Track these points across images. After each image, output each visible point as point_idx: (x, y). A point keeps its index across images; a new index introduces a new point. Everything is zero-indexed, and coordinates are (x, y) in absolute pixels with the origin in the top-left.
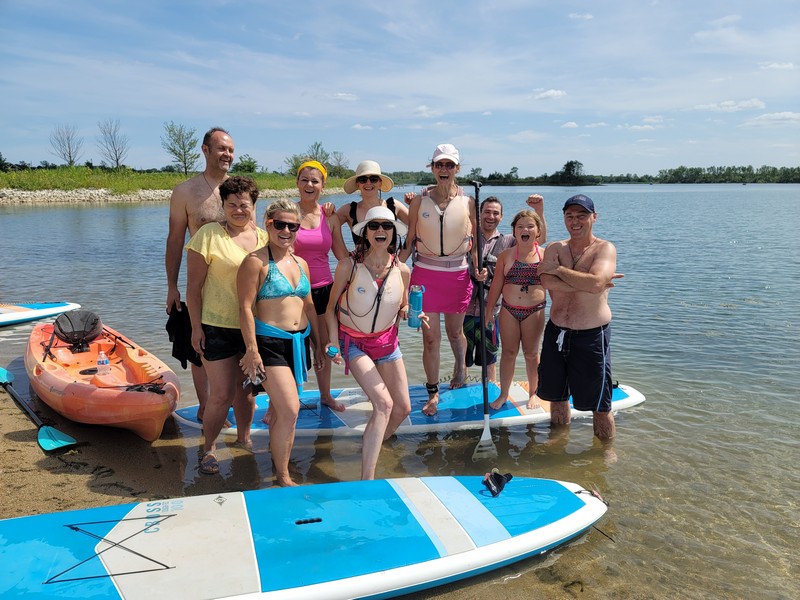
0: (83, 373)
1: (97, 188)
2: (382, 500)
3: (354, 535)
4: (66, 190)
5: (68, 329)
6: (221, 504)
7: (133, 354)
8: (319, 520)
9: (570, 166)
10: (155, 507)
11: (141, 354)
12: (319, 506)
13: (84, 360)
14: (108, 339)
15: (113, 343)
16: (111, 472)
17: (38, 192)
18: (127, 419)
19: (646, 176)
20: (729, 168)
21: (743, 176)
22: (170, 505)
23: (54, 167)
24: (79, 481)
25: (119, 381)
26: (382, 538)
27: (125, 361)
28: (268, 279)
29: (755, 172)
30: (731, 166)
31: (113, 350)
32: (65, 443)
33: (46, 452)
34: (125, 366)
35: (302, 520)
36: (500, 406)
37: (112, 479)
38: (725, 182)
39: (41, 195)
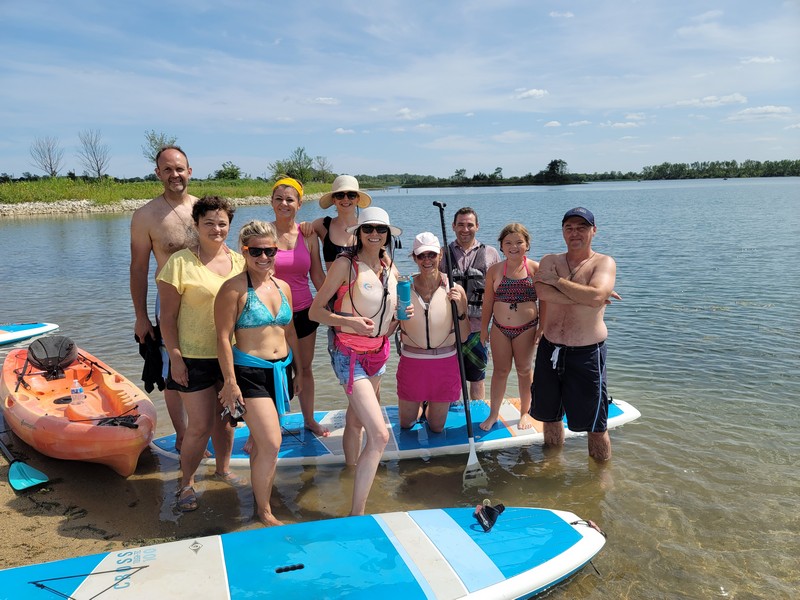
0: (58, 402)
1: (80, 199)
2: (368, 540)
3: (338, 583)
4: (48, 202)
5: (41, 355)
6: (196, 551)
7: (109, 381)
8: (301, 567)
9: (554, 165)
10: (126, 557)
11: (118, 380)
12: (302, 550)
13: (59, 388)
14: (84, 364)
15: (89, 368)
16: (84, 512)
17: (20, 204)
18: (99, 456)
19: (631, 173)
20: (713, 163)
21: (727, 171)
22: (142, 555)
23: (36, 179)
24: (49, 524)
25: (94, 411)
26: (369, 585)
27: (101, 388)
28: (247, 308)
29: (739, 167)
30: (715, 161)
31: (89, 376)
32: (36, 482)
33: (17, 492)
34: (101, 393)
35: (283, 566)
36: (490, 426)
37: (84, 522)
38: (709, 177)
39: (23, 209)
